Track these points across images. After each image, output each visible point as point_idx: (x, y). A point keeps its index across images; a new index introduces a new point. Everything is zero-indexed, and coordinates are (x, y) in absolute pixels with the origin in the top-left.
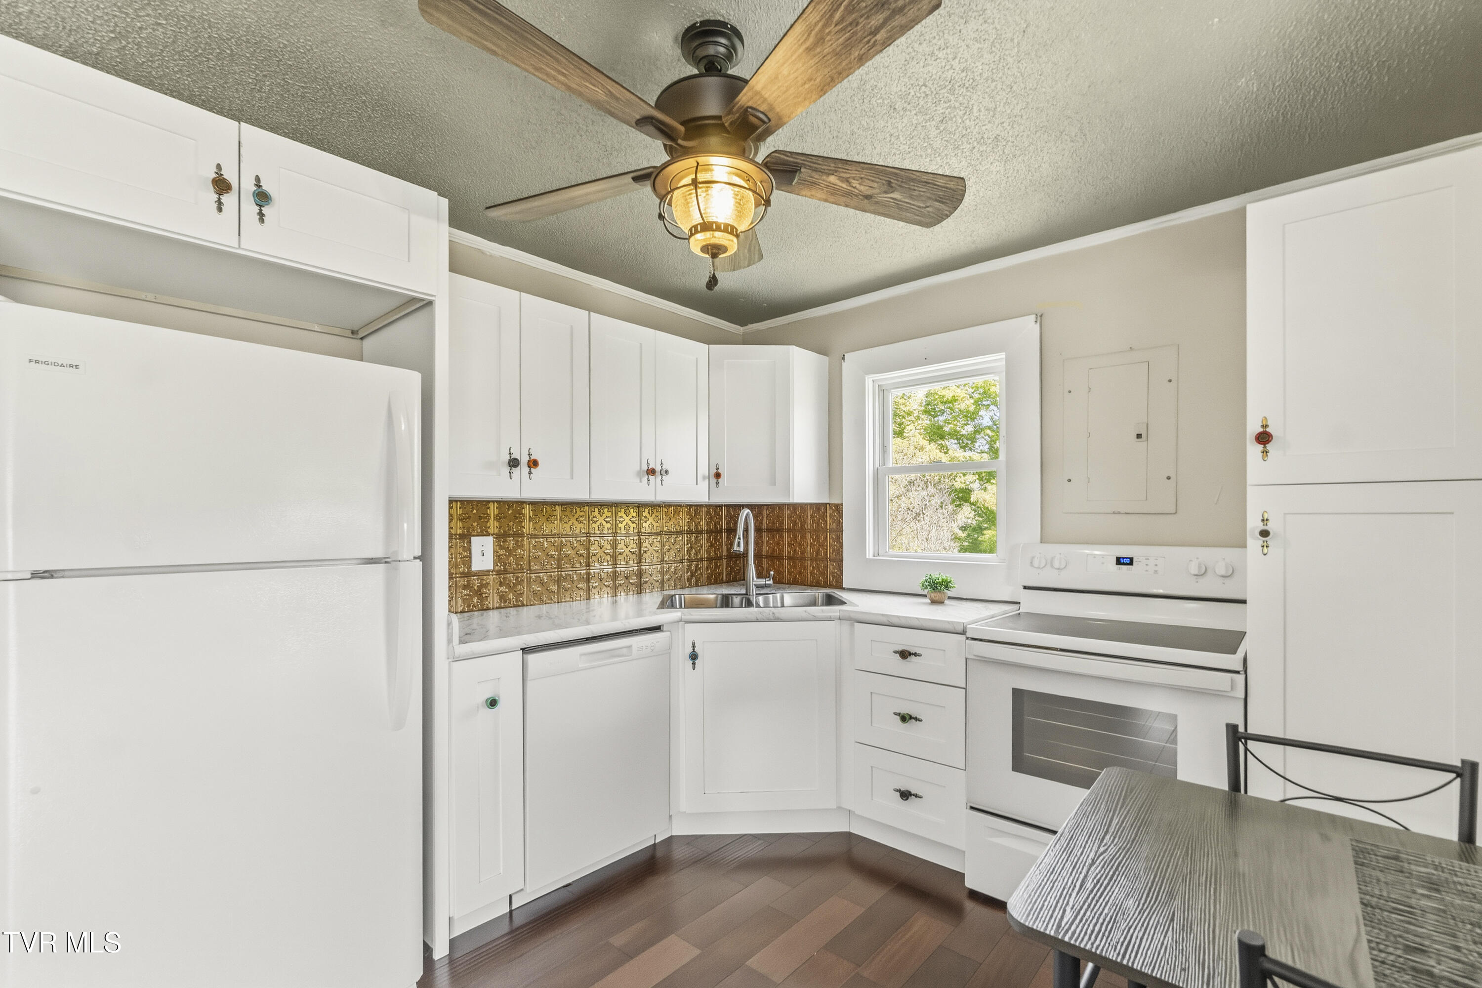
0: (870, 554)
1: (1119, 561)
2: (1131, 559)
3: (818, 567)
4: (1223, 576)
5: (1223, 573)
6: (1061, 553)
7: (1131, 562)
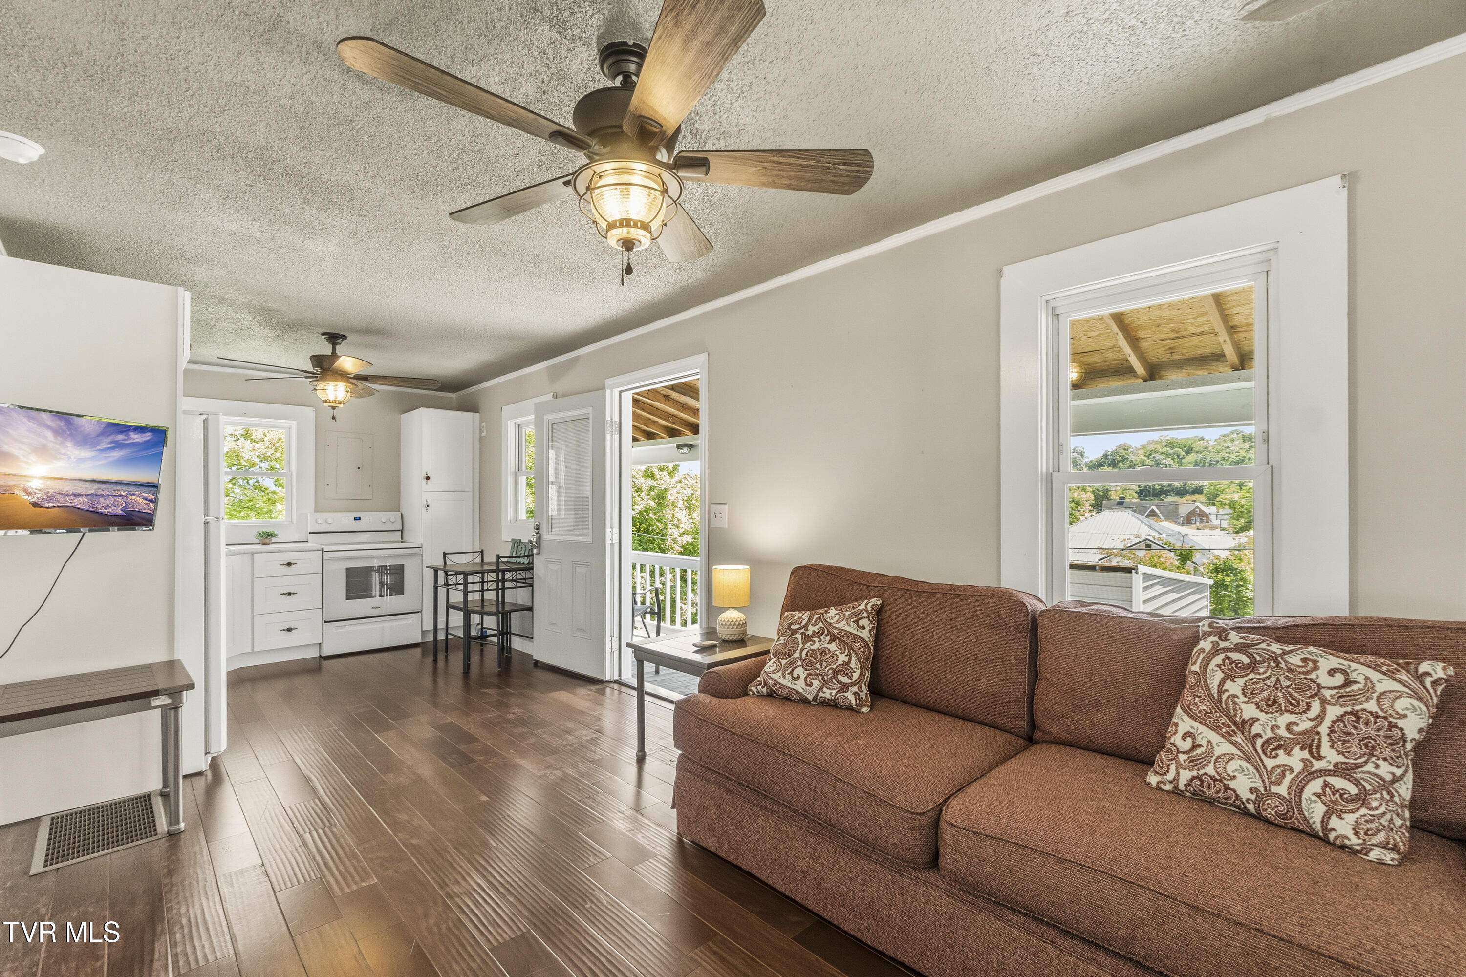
1: (355, 519)
6: (330, 517)
7: (360, 519)
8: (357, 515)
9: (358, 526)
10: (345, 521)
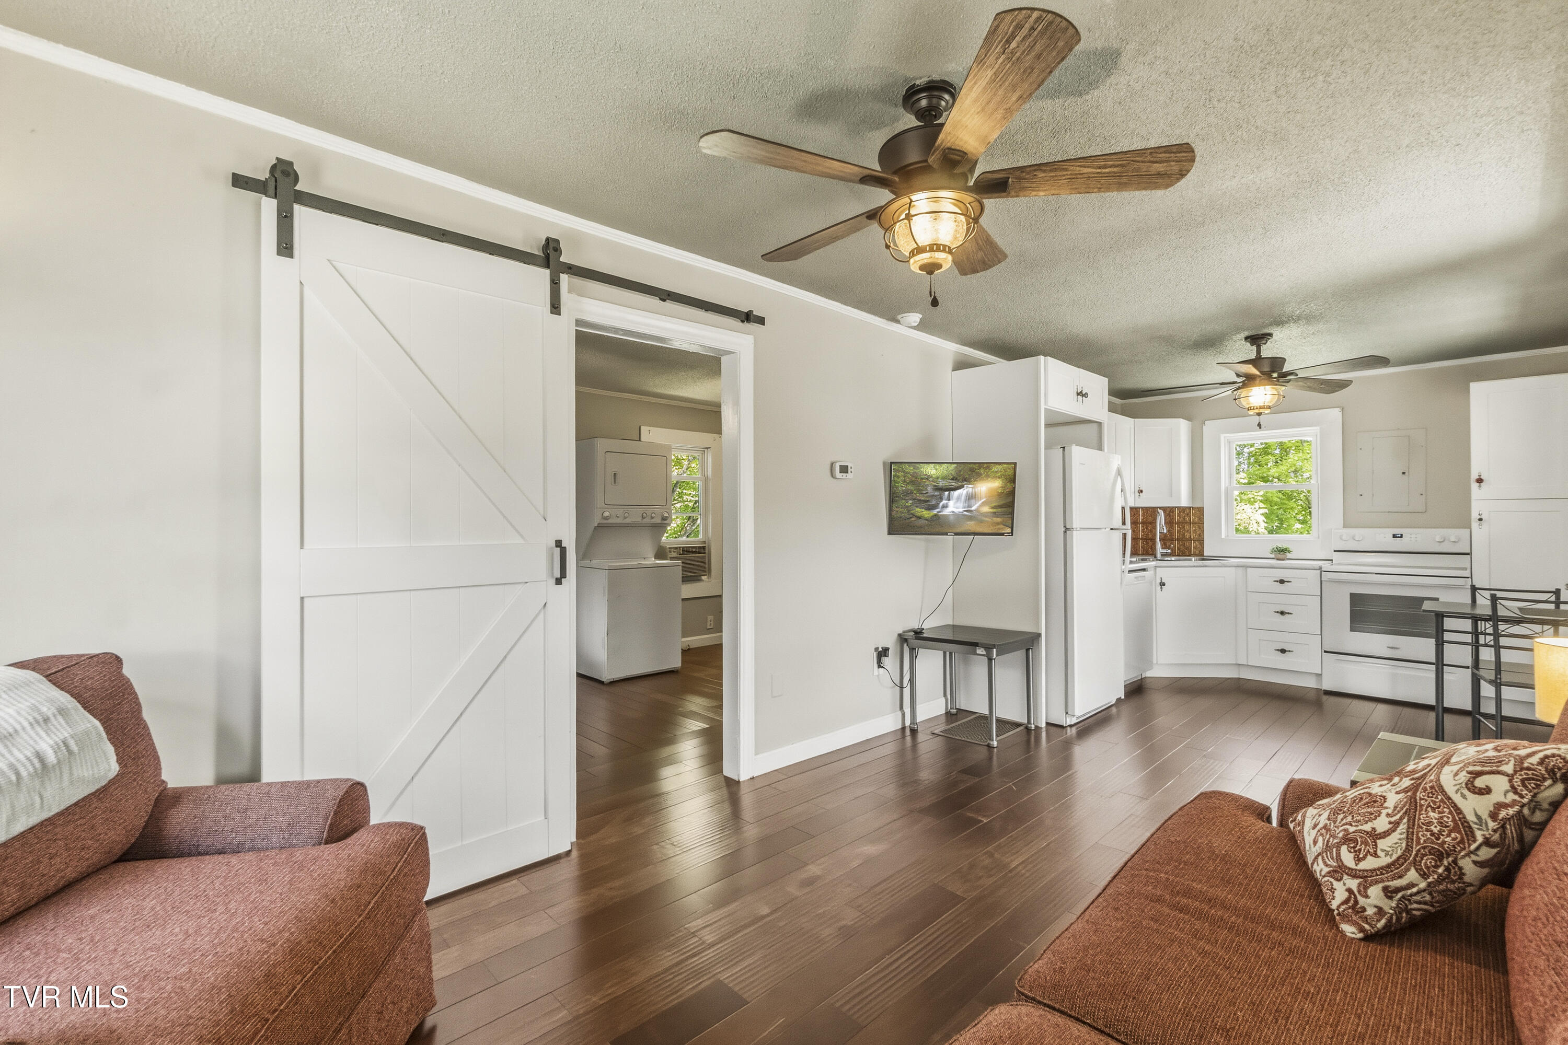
0: (1223, 537)
1: (1394, 536)
2: (1402, 535)
3: (1184, 545)
4: (1439, 542)
5: (1437, 540)
6: (1358, 533)
7: (1402, 536)
8: (1398, 531)
9: (1398, 545)
10: (1382, 538)
